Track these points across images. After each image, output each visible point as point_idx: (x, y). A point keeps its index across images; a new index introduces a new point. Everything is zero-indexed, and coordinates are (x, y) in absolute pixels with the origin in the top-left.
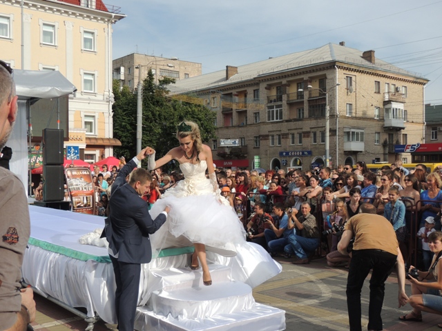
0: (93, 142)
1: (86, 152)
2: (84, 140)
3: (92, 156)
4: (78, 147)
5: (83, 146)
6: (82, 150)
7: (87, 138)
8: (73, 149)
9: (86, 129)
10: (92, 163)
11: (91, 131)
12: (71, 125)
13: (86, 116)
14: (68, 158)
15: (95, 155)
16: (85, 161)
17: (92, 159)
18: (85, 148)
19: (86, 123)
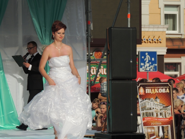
0: (177, 45)
1: (167, 60)
2: (164, 42)
3: (175, 66)
4: (155, 53)
5: (162, 51)
6: (161, 57)
7: (168, 40)
8: (148, 56)
9: (167, 26)
10: (176, 76)
11: (174, 28)
12: (145, 20)
13: (166, 6)
14: (141, 70)
15: (180, 64)
16: (166, 73)
17: (176, 70)
18: (165, 53)
19: (167, 16)
